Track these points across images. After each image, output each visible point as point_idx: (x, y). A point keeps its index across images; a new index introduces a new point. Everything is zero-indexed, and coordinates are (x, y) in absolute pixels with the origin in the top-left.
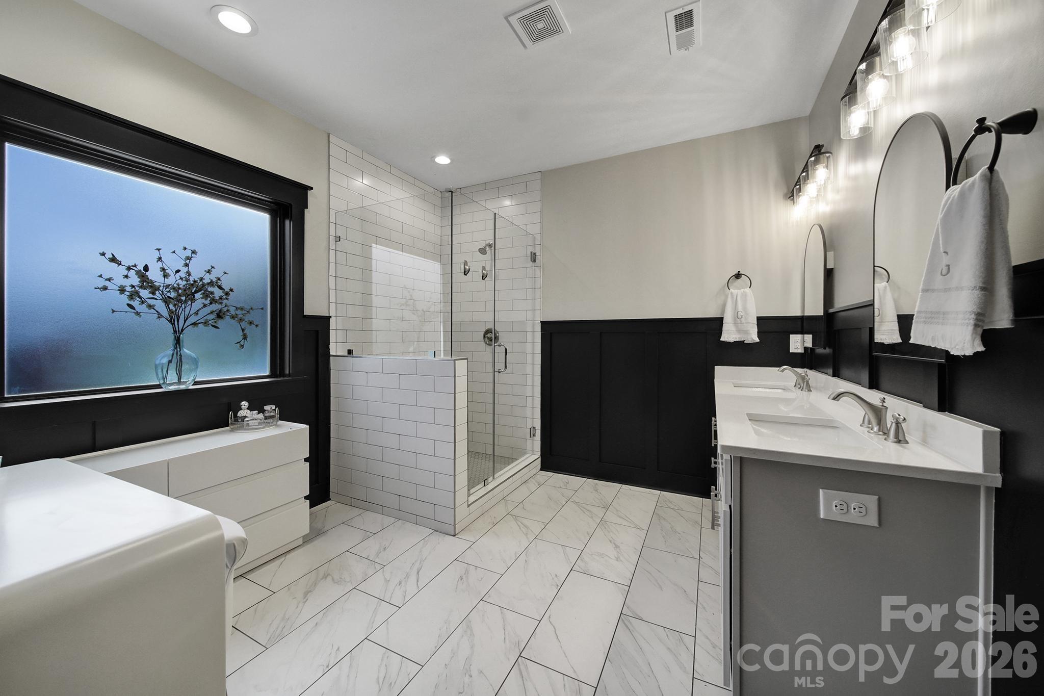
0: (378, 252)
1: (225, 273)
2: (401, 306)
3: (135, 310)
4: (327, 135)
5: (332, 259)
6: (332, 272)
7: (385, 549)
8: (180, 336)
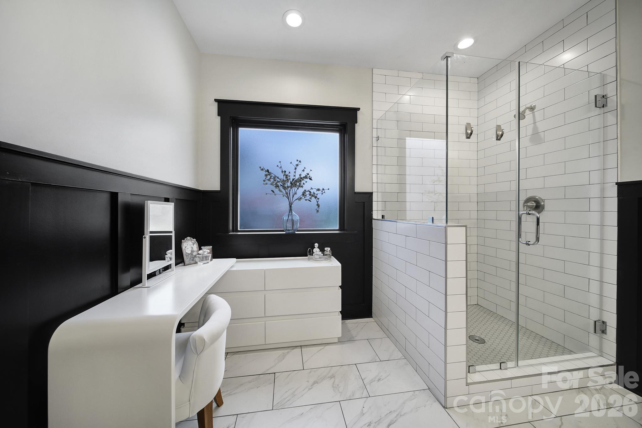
0: (411, 142)
1: (311, 170)
2: (434, 182)
3: (274, 193)
4: (371, 70)
5: (375, 153)
6: (375, 162)
7: (379, 380)
8: (291, 205)
